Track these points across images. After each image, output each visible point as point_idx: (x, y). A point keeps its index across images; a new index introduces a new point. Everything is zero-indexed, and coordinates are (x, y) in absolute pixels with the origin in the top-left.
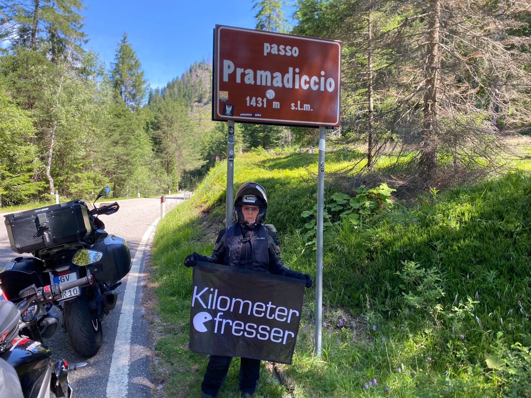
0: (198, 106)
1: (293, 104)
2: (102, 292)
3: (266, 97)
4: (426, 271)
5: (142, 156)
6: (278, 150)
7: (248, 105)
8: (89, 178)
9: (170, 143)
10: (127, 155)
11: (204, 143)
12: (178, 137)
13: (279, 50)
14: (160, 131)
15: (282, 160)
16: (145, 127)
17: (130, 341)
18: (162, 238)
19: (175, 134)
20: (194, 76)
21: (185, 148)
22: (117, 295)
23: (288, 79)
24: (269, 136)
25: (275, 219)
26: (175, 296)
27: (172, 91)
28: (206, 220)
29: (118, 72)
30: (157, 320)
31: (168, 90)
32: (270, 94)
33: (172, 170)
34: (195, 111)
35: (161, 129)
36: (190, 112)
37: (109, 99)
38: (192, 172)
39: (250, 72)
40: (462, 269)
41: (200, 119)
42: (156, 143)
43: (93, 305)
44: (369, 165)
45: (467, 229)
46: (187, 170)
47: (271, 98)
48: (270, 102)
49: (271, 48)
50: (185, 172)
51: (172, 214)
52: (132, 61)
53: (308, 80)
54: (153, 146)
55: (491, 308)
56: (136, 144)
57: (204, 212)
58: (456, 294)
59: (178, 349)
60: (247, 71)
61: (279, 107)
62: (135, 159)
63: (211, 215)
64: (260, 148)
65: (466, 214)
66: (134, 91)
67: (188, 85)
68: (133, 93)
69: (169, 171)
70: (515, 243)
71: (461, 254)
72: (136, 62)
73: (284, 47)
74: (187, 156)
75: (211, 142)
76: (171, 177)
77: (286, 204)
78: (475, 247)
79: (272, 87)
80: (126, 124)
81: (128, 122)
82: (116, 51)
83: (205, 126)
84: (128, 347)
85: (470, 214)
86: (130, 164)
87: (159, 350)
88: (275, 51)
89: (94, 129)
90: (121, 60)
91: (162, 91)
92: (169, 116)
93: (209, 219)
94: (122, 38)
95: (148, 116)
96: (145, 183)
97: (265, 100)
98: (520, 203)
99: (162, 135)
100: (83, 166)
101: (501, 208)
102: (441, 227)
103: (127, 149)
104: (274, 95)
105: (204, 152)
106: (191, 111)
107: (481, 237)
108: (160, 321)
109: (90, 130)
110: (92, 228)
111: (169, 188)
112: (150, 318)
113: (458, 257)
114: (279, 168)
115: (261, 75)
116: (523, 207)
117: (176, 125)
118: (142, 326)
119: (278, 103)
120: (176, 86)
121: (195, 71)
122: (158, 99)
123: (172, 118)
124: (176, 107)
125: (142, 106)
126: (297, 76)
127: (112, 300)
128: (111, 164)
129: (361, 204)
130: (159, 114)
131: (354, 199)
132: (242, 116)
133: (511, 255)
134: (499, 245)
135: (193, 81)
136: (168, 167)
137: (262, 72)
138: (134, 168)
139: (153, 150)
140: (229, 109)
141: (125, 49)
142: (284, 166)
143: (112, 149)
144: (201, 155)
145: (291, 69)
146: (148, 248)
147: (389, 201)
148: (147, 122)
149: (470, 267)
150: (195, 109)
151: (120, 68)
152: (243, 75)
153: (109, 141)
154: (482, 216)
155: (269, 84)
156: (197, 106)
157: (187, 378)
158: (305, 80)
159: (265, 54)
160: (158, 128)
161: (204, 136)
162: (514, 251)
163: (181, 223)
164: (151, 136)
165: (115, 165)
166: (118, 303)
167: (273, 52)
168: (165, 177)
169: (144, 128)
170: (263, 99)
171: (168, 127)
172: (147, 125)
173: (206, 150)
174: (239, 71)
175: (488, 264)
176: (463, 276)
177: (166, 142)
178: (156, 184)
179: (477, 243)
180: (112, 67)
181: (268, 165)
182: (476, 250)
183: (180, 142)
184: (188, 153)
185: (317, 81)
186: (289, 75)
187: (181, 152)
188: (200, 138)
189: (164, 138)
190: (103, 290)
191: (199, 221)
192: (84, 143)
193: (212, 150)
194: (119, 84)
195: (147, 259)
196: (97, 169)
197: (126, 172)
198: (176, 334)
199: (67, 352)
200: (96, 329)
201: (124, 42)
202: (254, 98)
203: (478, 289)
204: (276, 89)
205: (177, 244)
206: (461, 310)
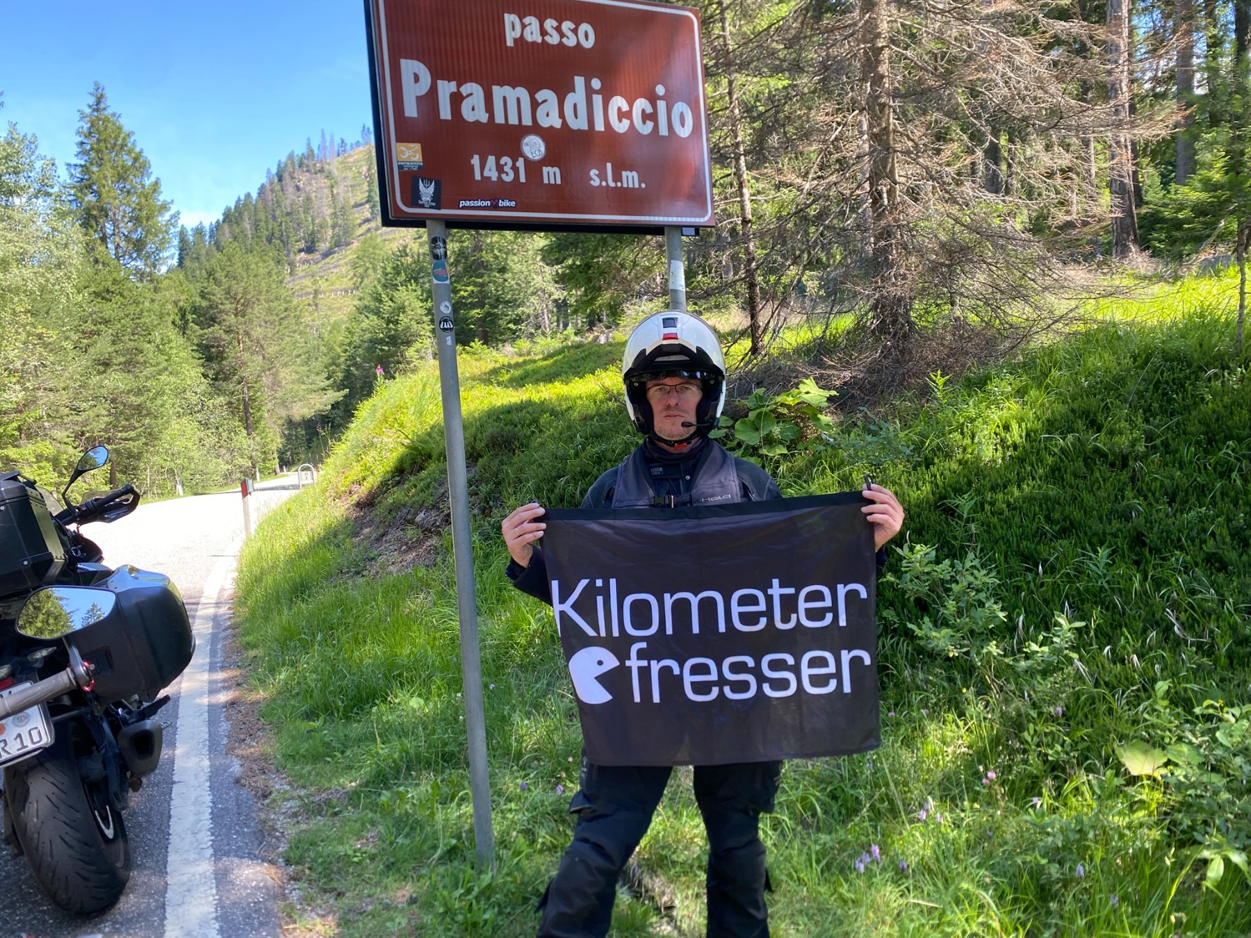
0: (308, 261)
1: (594, 173)
2: (116, 728)
3: (522, 155)
4: (952, 566)
5: (180, 392)
6: (524, 344)
7: (478, 177)
8: (39, 458)
9: (246, 356)
10: (139, 392)
11: (331, 349)
12: (265, 338)
13: (543, 32)
14: (217, 327)
15: (541, 363)
16: (178, 322)
17: (211, 851)
18: (258, 580)
19: (257, 332)
20: (291, 190)
21: (285, 365)
22: (160, 730)
23: (575, 106)
24: (496, 316)
25: (552, 497)
26: (318, 716)
27: (237, 230)
28: (369, 525)
29: (90, 186)
30: (279, 785)
31: (226, 227)
32: (534, 147)
33: (258, 422)
34: (301, 274)
35: (219, 323)
36: (288, 279)
37: (75, 255)
38: (310, 420)
39: (473, 90)
40: (1022, 555)
41: (316, 292)
42: (209, 359)
43: (94, 767)
44: (754, 350)
45: (1022, 460)
46: (297, 418)
47: (537, 158)
48: (534, 168)
49: (524, 26)
50: (290, 423)
51: (274, 521)
52: (125, 157)
53: (625, 108)
54: (203, 366)
55: (1106, 635)
56: (158, 364)
57: (359, 505)
58: (1019, 615)
59: (350, 852)
60: (465, 89)
61: (559, 182)
62: (159, 402)
63: (380, 510)
64: (477, 344)
65: (1014, 426)
66: (140, 230)
67: (278, 213)
68: (134, 236)
69: (250, 424)
70: (1133, 479)
71: (1017, 519)
72: (136, 160)
73: (555, 24)
74: (293, 382)
75: (350, 344)
76: (258, 439)
77: (577, 455)
78: (1047, 498)
79: (536, 129)
80: (127, 316)
81: (132, 309)
82: (78, 133)
83: (330, 308)
84: (206, 867)
85: (1023, 425)
86: (149, 414)
87: (297, 863)
88: (533, 35)
89: (38, 331)
90: (93, 154)
91: (212, 231)
92: (238, 289)
93: (377, 519)
94: (92, 101)
95: (183, 292)
96: (191, 459)
97: (520, 163)
98: (1132, 386)
99: (224, 336)
100: (19, 429)
101: (1094, 402)
102: (960, 462)
103: (136, 377)
104: (543, 149)
105: (334, 372)
106: (291, 274)
107: (1055, 474)
108: (288, 788)
109: (29, 334)
110: (67, 552)
111: (254, 466)
112: (261, 780)
113: (1010, 527)
114: (537, 382)
115: (505, 99)
116: (1140, 395)
117: (257, 311)
118: (239, 806)
119: (557, 170)
120: (246, 217)
121: (292, 178)
122: (203, 252)
123: (245, 292)
124: (253, 266)
125: (164, 269)
126: (598, 100)
127: (147, 745)
128: (98, 419)
129: (763, 433)
130: (212, 287)
131: (744, 423)
132: (464, 208)
133: (1130, 508)
134: (1099, 488)
135: (288, 202)
136: (246, 414)
137: (507, 90)
138: (160, 422)
139: (205, 376)
140: (427, 191)
141: (102, 129)
142: (549, 377)
143: (95, 379)
144: (328, 379)
145: (579, 81)
146: (223, 610)
147: (825, 418)
148: (181, 309)
149: (1041, 548)
150: (300, 269)
151: (94, 177)
152: (457, 99)
153: (85, 361)
154: (1051, 425)
155: (527, 121)
156: (304, 262)
157: (388, 924)
158: (619, 109)
159: (510, 43)
160: (213, 320)
161: (330, 332)
162: (1136, 497)
163: (303, 539)
164: (196, 342)
165: (107, 419)
166: (165, 753)
167: (529, 38)
168: (242, 439)
169: (173, 323)
170: (515, 160)
171: (236, 315)
172: (183, 316)
173: (338, 366)
174: (446, 88)
175: (1082, 535)
176: (1030, 570)
177: (236, 353)
178: (220, 460)
179: (1052, 490)
180: (72, 175)
181: (507, 377)
182: (1048, 504)
183: (271, 350)
184: (295, 376)
185: (649, 110)
186: (577, 97)
187: (275, 375)
188: (321, 337)
189: (230, 343)
190: (117, 725)
191: (353, 527)
192: (16, 371)
193: (355, 365)
194: (95, 218)
195: (225, 638)
196: (60, 434)
197: (139, 436)
198: (336, 814)
199: (30, 911)
200: (110, 833)
201: (97, 110)
202: (491, 160)
203: (1067, 597)
204: (547, 134)
205: (300, 589)
206: (1045, 649)
